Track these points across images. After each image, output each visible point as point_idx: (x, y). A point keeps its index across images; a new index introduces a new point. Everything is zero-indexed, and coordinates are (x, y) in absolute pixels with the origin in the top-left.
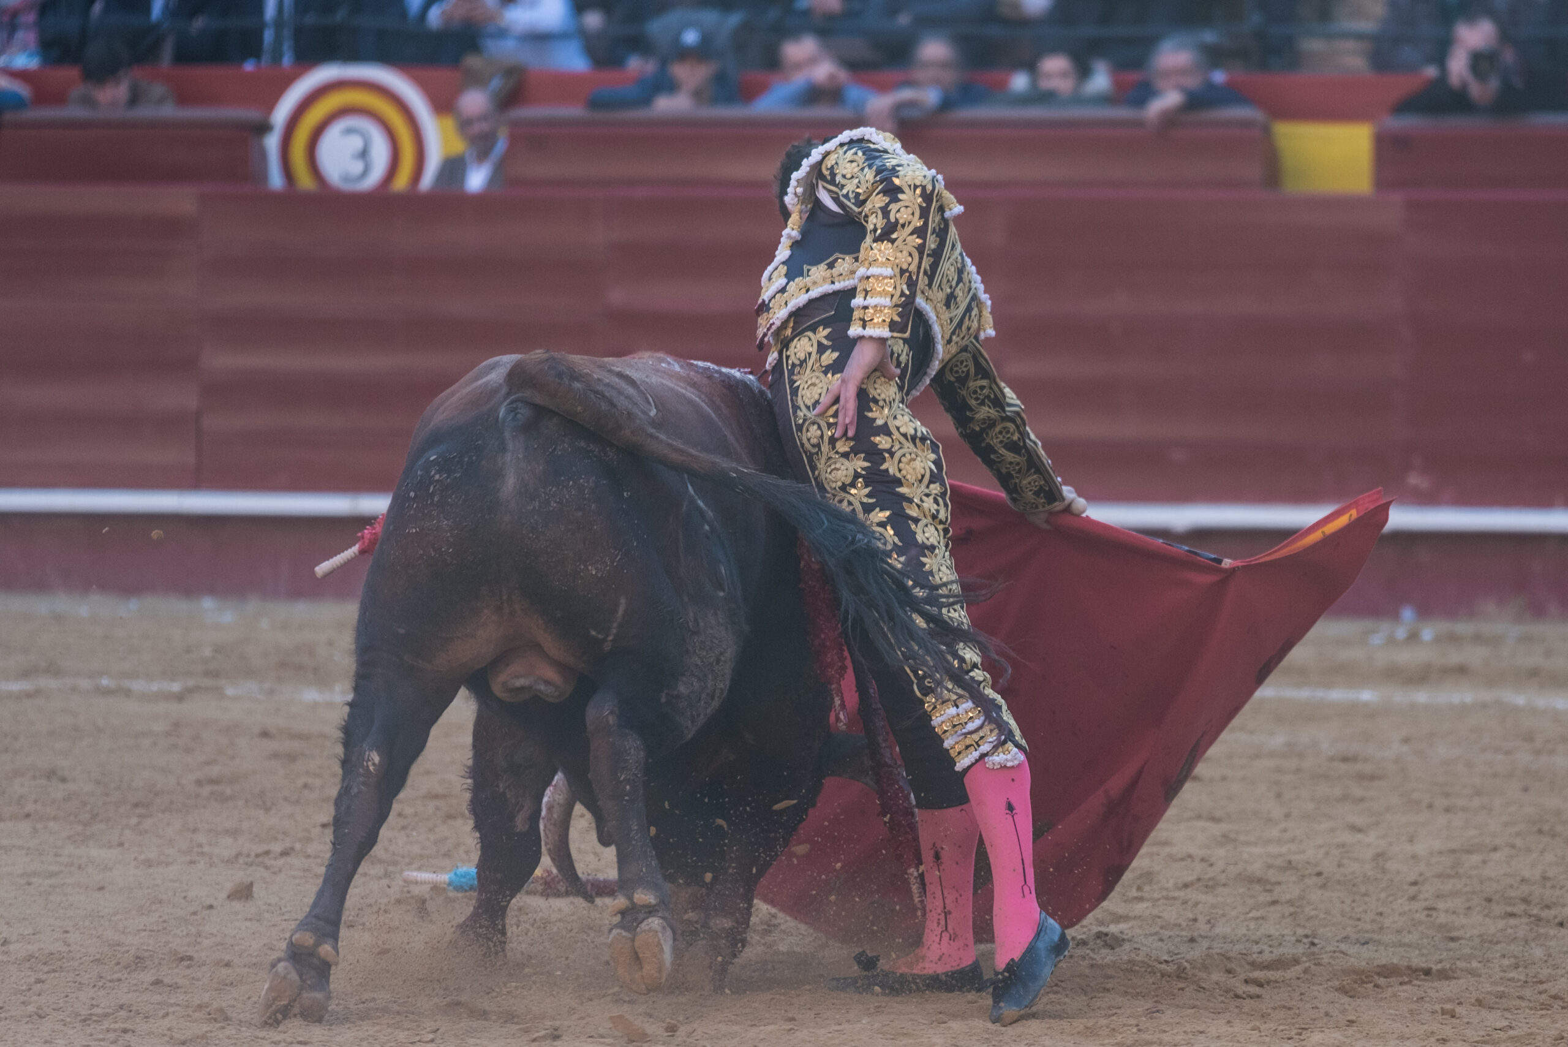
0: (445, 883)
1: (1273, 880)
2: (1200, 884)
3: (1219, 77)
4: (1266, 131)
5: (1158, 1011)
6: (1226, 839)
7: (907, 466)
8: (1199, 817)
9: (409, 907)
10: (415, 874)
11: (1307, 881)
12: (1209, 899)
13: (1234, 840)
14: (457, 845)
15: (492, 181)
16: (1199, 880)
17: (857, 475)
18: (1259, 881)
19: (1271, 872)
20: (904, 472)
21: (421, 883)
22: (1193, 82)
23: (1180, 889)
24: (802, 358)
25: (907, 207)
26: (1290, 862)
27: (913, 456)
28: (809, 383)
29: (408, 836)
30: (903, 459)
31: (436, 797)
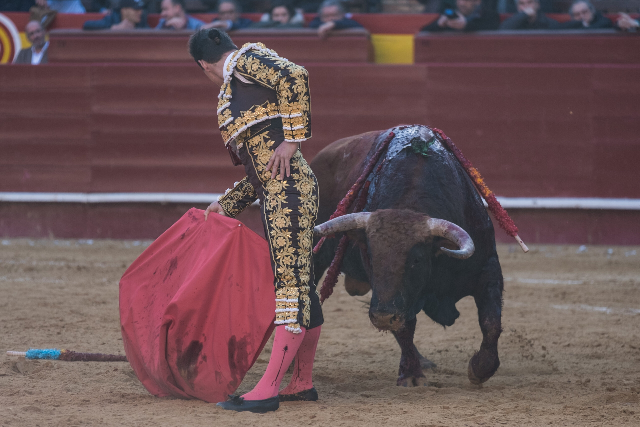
0: (24, 356)
1: (373, 352)
2: (342, 354)
3: (349, 15)
4: (369, 38)
5: (324, 408)
6: (353, 336)
7: (304, 187)
8: (341, 326)
9: (9, 366)
10: (12, 352)
11: (388, 353)
12: (345, 361)
13: (356, 336)
14: (29, 340)
15: (43, 60)
16: (342, 353)
17: (283, 190)
18: (367, 353)
19: (372, 349)
20: (302, 189)
21: (14, 356)
22: (339, 18)
23: (334, 356)
24: (257, 144)
25: (300, 85)
26: (380, 345)
27: (307, 183)
28: (263, 154)
29: (9, 336)
30: (303, 184)
31: (20, 319)
